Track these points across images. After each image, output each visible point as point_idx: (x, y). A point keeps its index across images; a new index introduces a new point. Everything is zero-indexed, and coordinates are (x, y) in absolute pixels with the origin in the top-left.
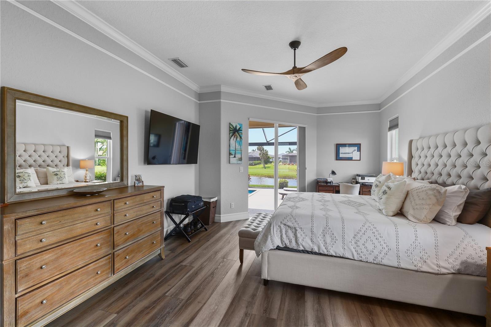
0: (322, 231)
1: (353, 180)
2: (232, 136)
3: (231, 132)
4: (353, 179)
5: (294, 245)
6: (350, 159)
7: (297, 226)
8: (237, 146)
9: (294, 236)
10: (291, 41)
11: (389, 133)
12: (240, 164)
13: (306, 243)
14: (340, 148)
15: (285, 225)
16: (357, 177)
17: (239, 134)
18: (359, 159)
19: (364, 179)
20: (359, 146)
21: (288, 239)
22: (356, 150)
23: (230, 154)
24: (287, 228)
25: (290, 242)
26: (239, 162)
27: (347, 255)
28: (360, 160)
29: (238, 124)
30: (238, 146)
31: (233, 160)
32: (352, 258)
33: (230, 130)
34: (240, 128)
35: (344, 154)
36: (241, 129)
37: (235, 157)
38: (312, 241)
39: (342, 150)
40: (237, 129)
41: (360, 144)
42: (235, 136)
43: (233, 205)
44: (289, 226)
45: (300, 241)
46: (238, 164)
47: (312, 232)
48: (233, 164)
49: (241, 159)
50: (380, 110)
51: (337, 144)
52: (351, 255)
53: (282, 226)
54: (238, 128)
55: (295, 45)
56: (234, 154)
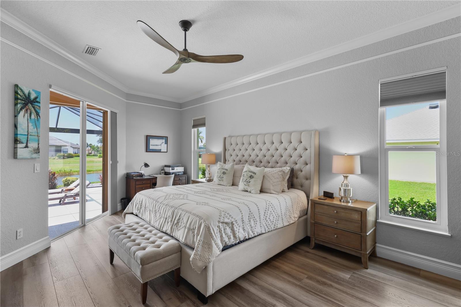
0: (248, 218)
1: (163, 171)
2: (21, 109)
3: (19, 101)
4: (162, 170)
5: (232, 241)
6: (159, 151)
7: (233, 220)
9: (231, 231)
10: (184, 19)
11: (193, 130)
12: (35, 158)
13: (241, 235)
14: (151, 139)
15: (222, 223)
16: (165, 168)
17: (34, 107)
18: (166, 151)
19: (174, 169)
20: (166, 138)
21: (227, 237)
22: (164, 143)
23: (16, 141)
24: (225, 225)
25: (229, 239)
26: (35, 156)
27: (264, 232)
28: (167, 152)
29: (33, 90)
30: (32, 127)
31: (22, 152)
32: (265, 232)
33: (16, 99)
34: (36, 98)
35: (154, 146)
36: (38, 100)
37: (27, 147)
38: (244, 230)
39: (152, 142)
40: (32, 100)
41: (167, 137)
42: (27, 110)
43: (22, 233)
44: (226, 223)
45: (237, 235)
46: (32, 158)
47: (243, 221)
48: (22, 159)
49: (37, 151)
50: (181, 109)
51: (147, 136)
52: (264, 230)
53: (220, 224)
54: (32, 97)
55: (186, 25)
56: (25, 142)
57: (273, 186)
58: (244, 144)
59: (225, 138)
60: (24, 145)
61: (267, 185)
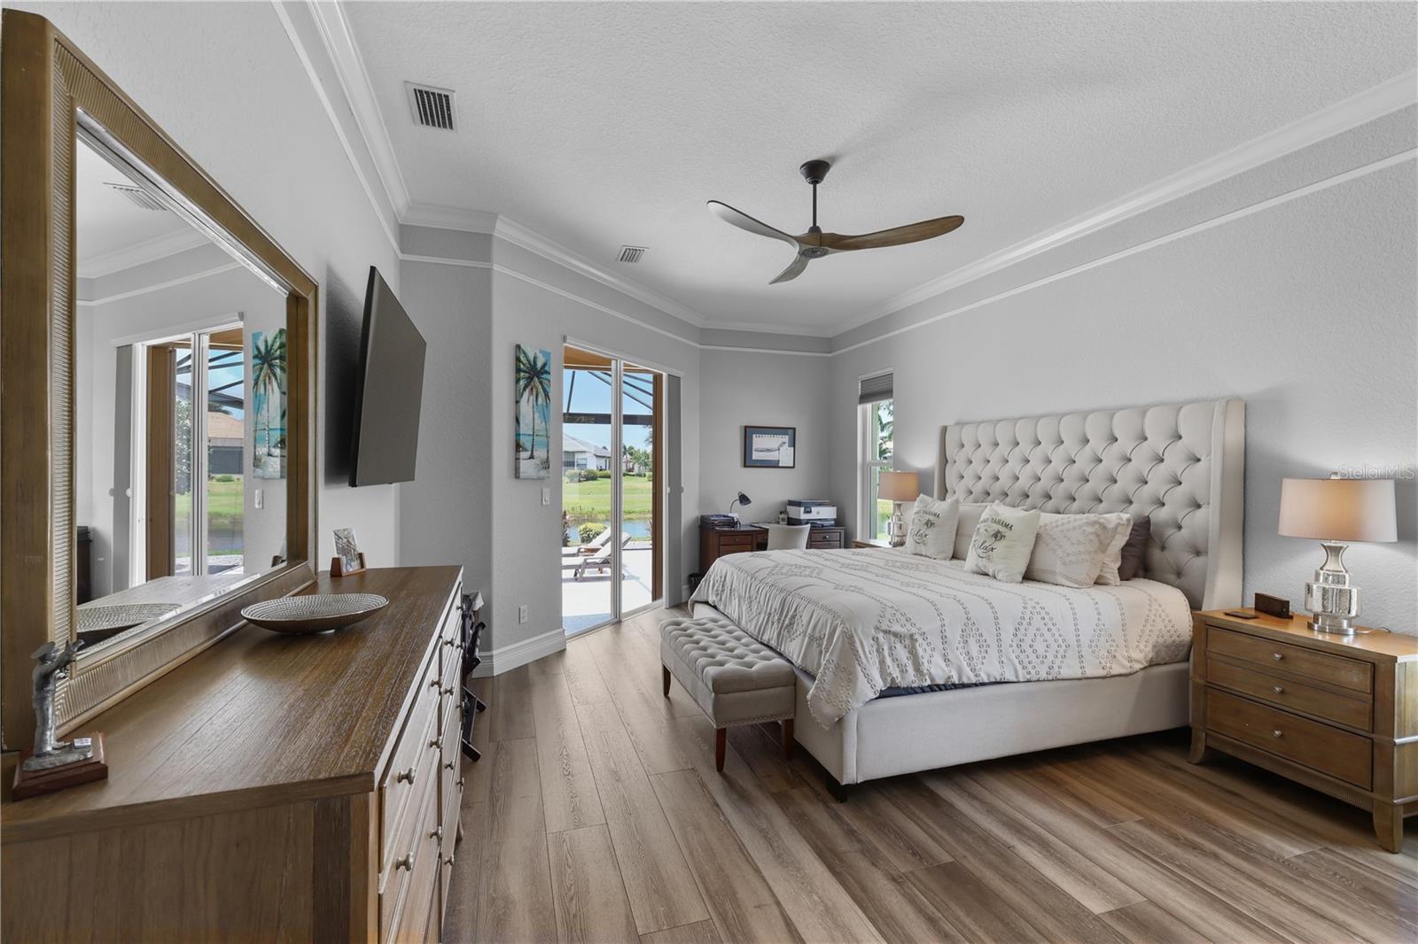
0: (961, 632)
1: (782, 516)
2: (524, 389)
3: (522, 374)
4: (781, 513)
5: (911, 679)
6: (773, 465)
7: (914, 630)
8: (538, 421)
9: (909, 655)
10: (809, 160)
11: (860, 408)
12: (543, 479)
13: (938, 670)
14: (754, 436)
15: (885, 632)
16: (789, 508)
17: (541, 383)
18: (792, 465)
19: (810, 512)
20: (790, 432)
21: (896, 667)
22: (787, 444)
23: (518, 447)
24: (892, 638)
25: (903, 671)
26: (543, 473)
27: (1010, 676)
28: (794, 467)
29: (541, 351)
30: (540, 420)
31: (527, 467)
32: (1015, 680)
33: (518, 370)
34: (545, 365)
35: (761, 451)
36: (547, 368)
37: (532, 457)
38: (946, 660)
39: (759, 442)
40: (539, 369)
41: (794, 429)
42: (532, 389)
43: (526, 614)
44: (896, 635)
45: (925, 666)
46: (539, 479)
47: (944, 638)
48: (526, 479)
49: (546, 464)
50: (830, 353)
51: (746, 427)
52: (1013, 672)
53: (881, 635)
54: (539, 365)
55: (816, 171)
56: (530, 449)
57: (1064, 564)
58: (997, 444)
59: (944, 430)
60: (529, 453)
61: (1046, 561)
